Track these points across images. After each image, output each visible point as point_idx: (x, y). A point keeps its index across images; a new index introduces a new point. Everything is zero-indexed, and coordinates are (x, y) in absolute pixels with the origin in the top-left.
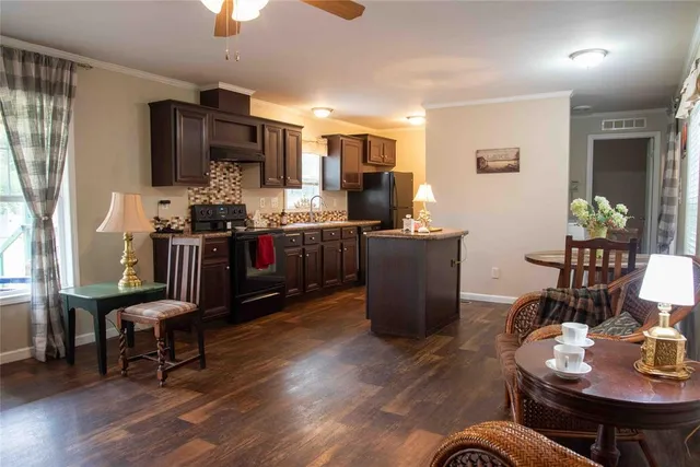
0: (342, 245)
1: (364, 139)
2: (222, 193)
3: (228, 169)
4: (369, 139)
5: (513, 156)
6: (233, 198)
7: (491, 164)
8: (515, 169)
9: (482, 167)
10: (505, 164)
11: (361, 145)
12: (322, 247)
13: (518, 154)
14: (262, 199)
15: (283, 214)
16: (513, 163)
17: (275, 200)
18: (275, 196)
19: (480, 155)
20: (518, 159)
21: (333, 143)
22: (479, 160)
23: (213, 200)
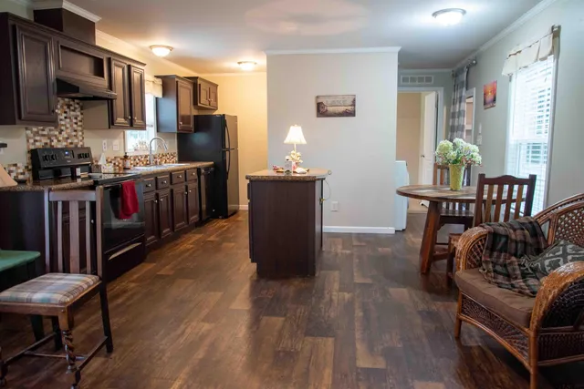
0: (187, 187)
1: (194, 81)
2: (64, 134)
3: (69, 106)
4: (199, 82)
5: (349, 102)
6: (76, 141)
7: (330, 109)
8: (351, 114)
9: (321, 111)
10: (342, 109)
11: (190, 87)
12: (172, 191)
13: (354, 101)
14: (105, 141)
15: (126, 157)
16: (350, 108)
17: (116, 142)
18: (115, 138)
19: (320, 101)
20: (354, 104)
21: (168, 84)
22: (319, 105)
23: (55, 143)
